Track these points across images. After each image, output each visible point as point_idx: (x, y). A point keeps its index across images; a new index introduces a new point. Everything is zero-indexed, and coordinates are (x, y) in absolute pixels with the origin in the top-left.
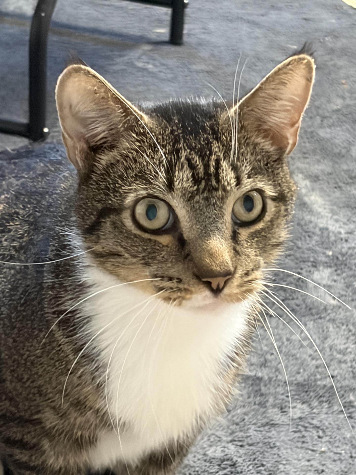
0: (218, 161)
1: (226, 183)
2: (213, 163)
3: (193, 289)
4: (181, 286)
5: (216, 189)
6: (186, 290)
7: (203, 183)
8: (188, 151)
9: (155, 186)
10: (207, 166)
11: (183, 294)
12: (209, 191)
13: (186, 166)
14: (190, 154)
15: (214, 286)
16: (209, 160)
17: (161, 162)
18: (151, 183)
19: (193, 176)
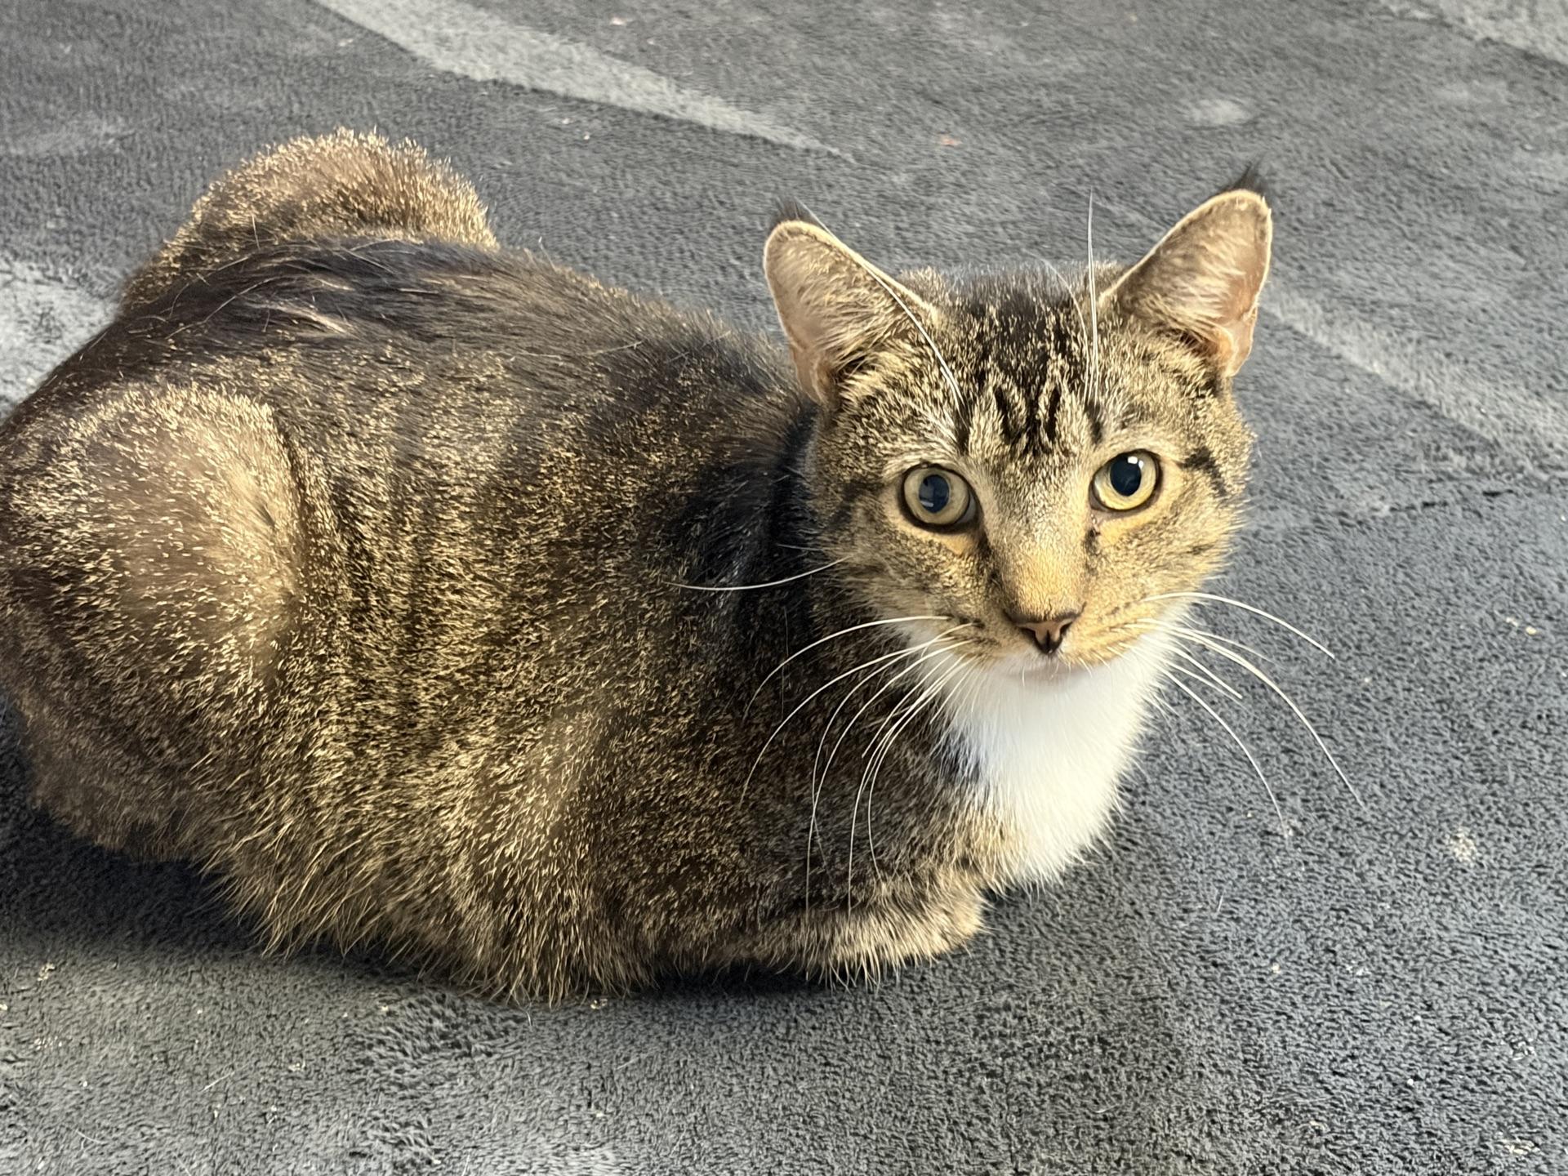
0: (1056, 395)
1: (1069, 439)
2: (1044, 400)
3: (1004, 642)
4: (982, 634)
5: (1049, 452)
6: (992, 642)
7: (1024, 439)
8: (1001, 375)
9: (934, 445)
10: (1032, 405)
11: (987, 649)
12: (1036, 454)
13: (994, 405)
14: (1004, 381)
15: (1040, 637)
16: (1039, 393)
17: (947, 397)
18: (927, 440)
19: (1005, 424)
